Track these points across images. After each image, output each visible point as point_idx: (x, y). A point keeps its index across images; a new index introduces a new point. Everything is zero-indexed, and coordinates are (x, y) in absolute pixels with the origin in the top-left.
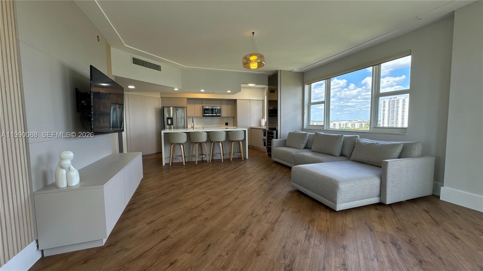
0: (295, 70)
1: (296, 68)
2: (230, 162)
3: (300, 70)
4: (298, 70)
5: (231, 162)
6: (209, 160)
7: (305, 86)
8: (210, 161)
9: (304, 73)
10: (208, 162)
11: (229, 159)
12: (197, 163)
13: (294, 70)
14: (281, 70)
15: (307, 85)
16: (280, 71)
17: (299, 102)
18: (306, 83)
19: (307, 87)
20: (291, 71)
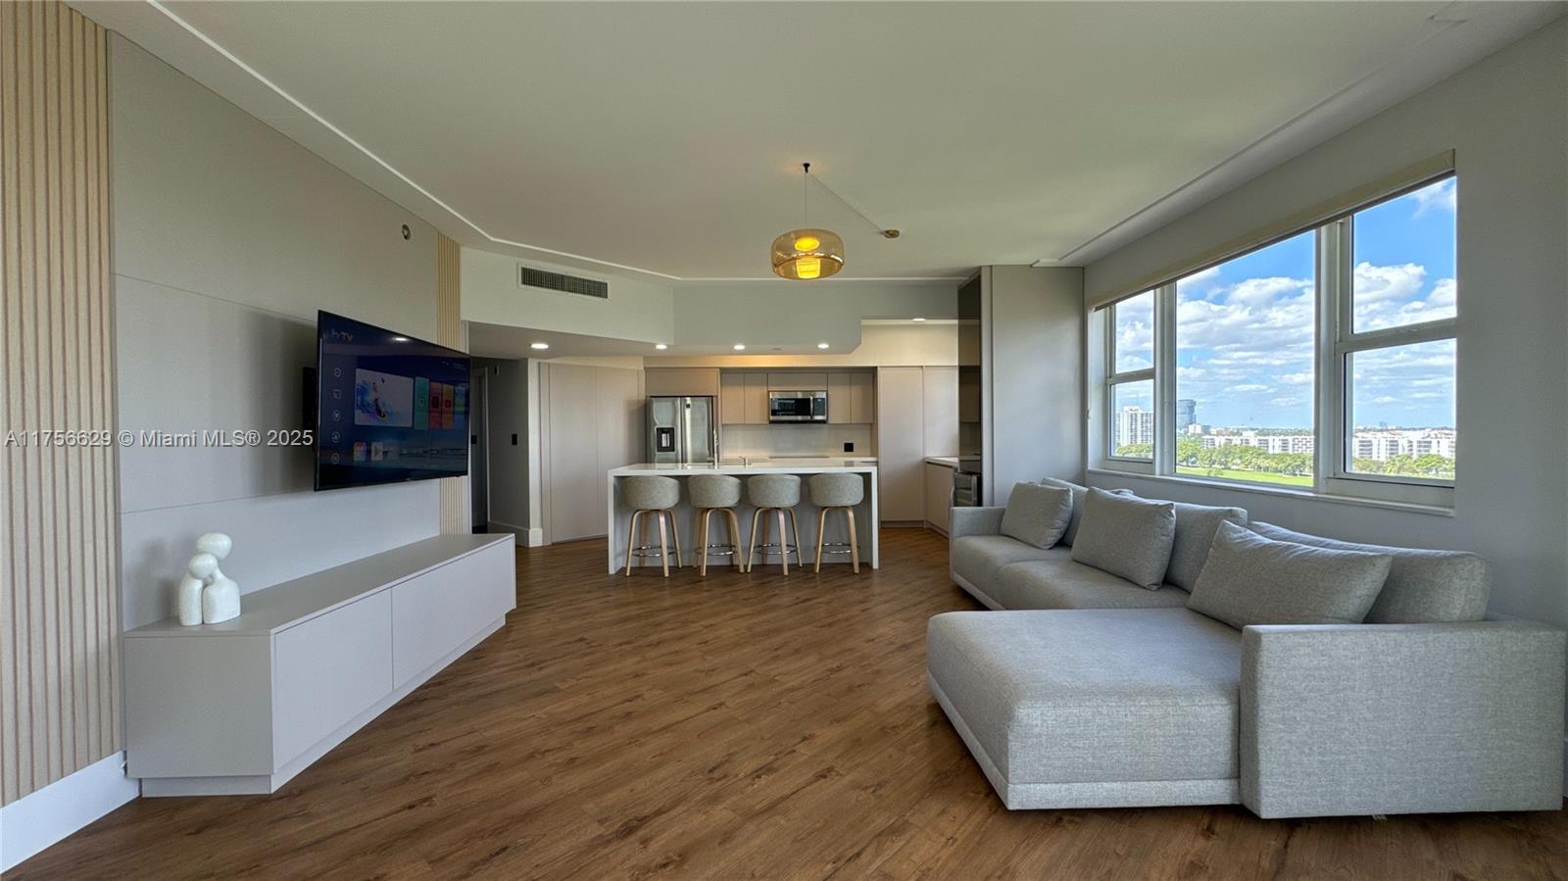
0: (1041, 261)
1: (1046, 256)
2: (811, 575)
3: (1062, 258)
4: (1056, 260)
5: (815, 577)
6: (746, 567)
7: (1089, 316)
8: (749, 570)
9: (1083, 268)
10: (742, 570)
11: (810, 567)
12: (704, 574)
13: (1038, 261)
14: (991, 266)
15: (1097, 309)
16: (988, 269)
17: (1068, 374)
18: (1094, 303)
19: (1096, 319)
20: (1031, 266)
